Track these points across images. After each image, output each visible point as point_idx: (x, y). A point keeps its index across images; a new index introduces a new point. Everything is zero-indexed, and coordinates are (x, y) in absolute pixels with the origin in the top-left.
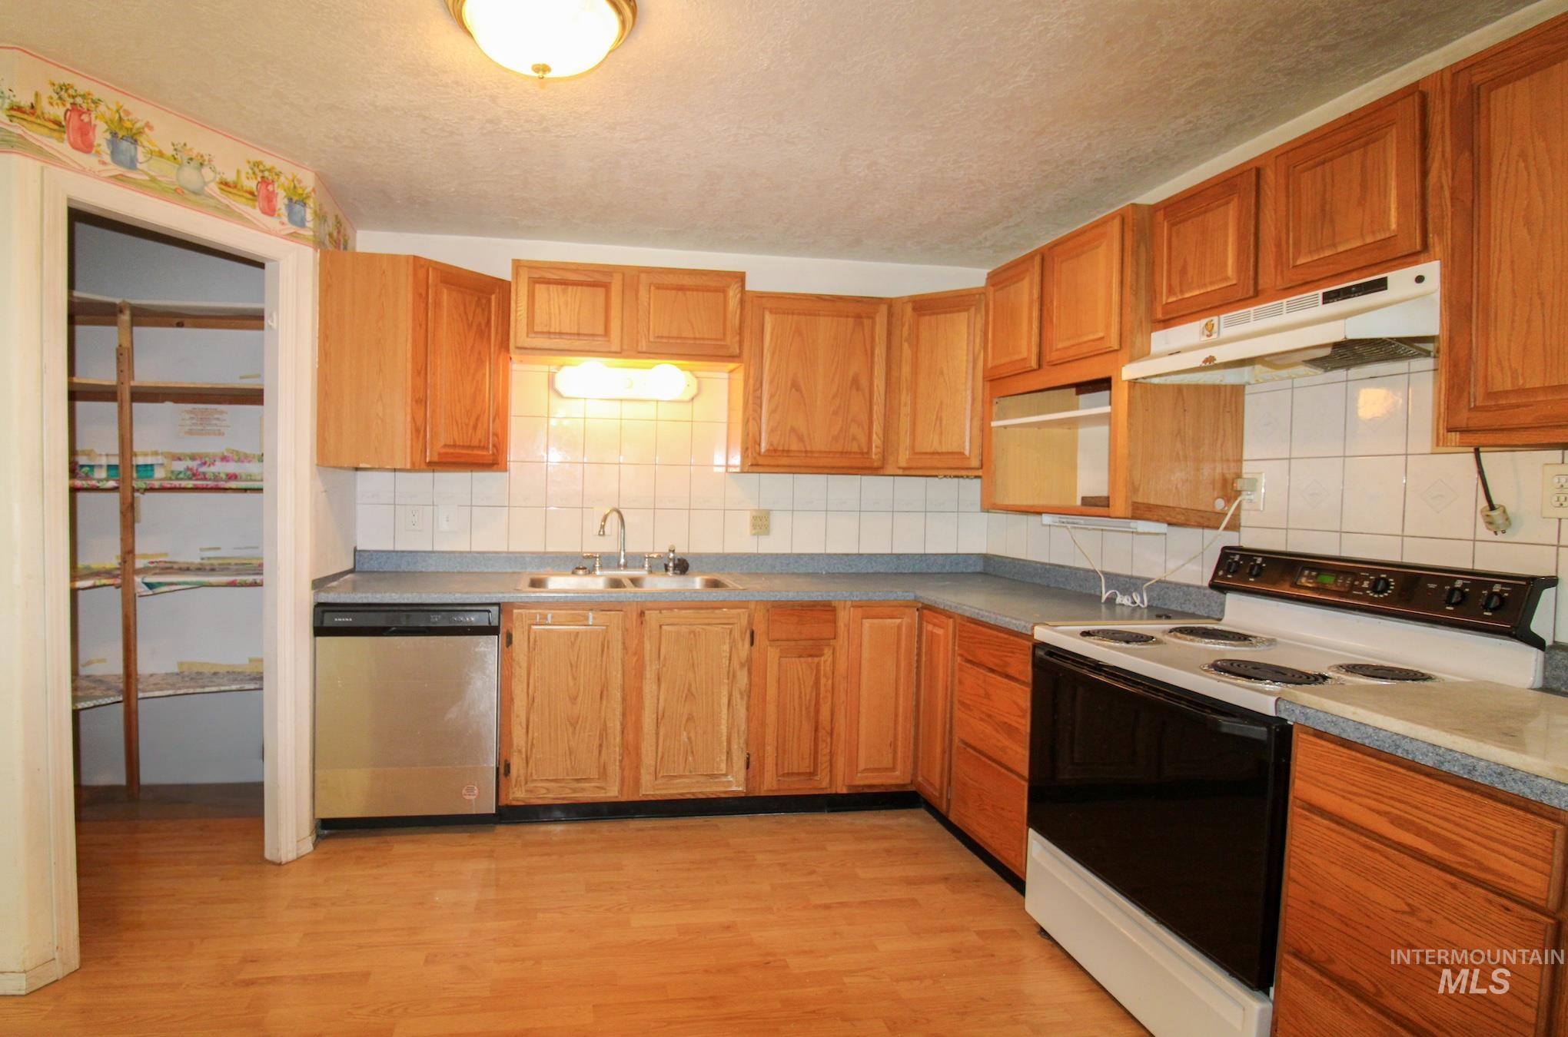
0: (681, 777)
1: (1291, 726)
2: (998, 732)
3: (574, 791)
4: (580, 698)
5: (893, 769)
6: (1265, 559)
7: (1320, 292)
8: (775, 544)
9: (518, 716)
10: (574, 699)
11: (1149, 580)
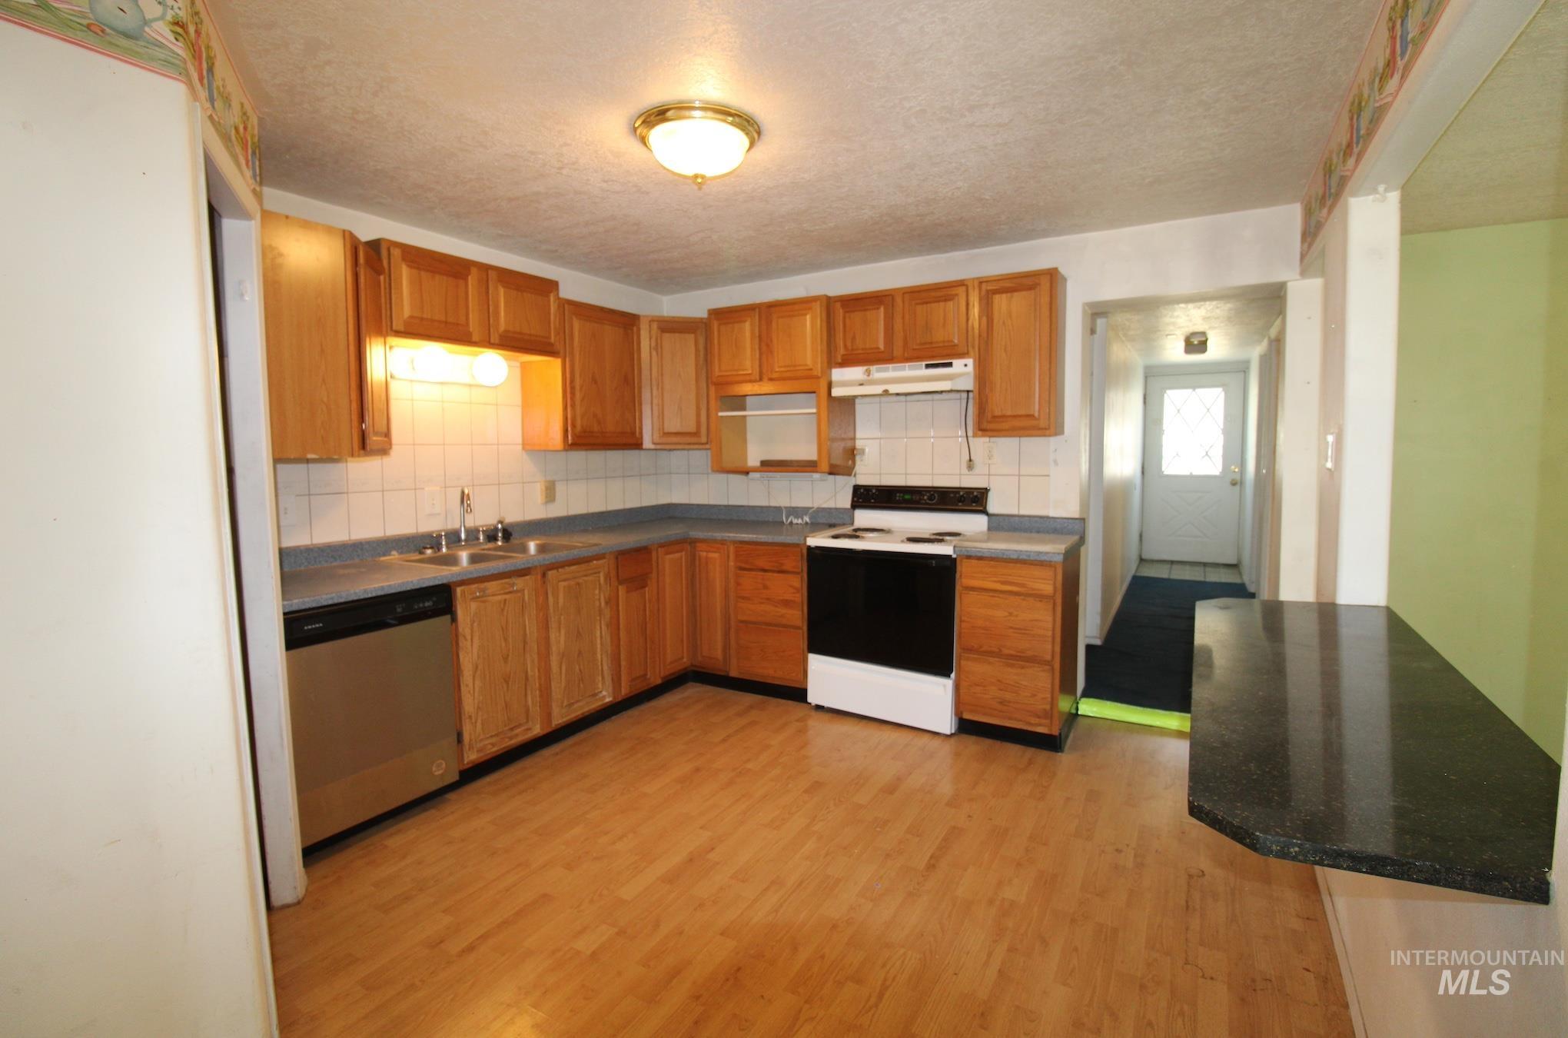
0: (577, 702)
1: (955, 559)
2: (776, 606)
3: (511, 738)
4: (510, 658)
5: (683, 658)
6: (877, 490)
7: (924, 363)
8: (557, 510)
9: (467, 686)
10: (506, 659)
11: (813, 508)
